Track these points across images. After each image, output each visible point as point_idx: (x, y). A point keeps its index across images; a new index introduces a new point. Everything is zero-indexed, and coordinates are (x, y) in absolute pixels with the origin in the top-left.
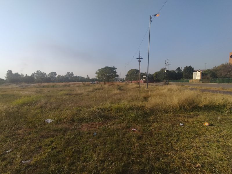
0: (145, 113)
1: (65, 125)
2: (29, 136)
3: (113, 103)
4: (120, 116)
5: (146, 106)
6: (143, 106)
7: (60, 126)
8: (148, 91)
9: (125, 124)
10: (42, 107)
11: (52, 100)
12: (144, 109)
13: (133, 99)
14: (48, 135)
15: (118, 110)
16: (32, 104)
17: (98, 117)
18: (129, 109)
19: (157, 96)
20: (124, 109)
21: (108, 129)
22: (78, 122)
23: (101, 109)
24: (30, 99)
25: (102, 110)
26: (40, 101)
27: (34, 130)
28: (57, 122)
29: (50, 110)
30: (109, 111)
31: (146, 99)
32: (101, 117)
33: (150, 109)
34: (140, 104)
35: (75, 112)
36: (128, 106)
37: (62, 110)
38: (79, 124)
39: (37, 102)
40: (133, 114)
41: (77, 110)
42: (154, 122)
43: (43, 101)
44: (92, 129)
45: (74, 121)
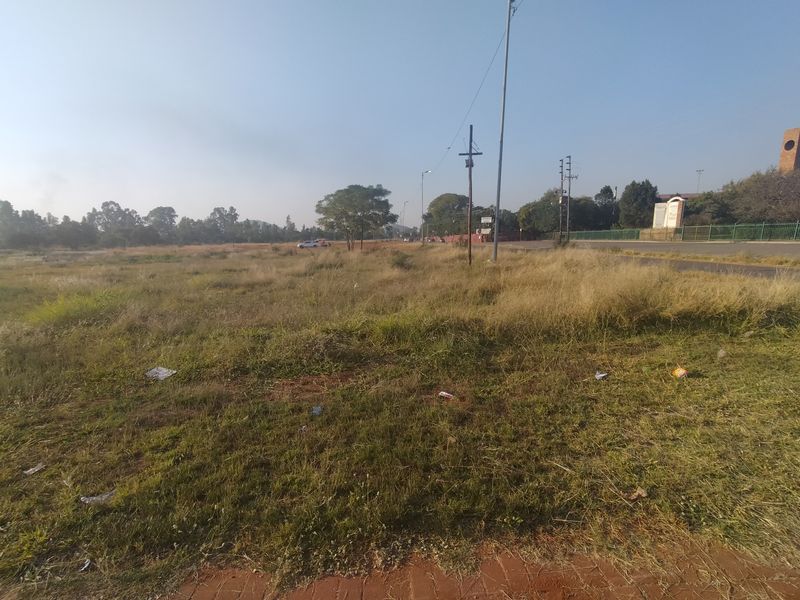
0: (482, 343)
1: (215, 387)
2: (98, 423)
3: (378, 313)
4: (399, 352)
5: (489, 319)
6: (478, 321)
7: (199, 390)
8: (496, 270)
9: (414, 380)
10: (131, 329)
11: (167, 305)
12: (481, 328)
13: (445, 298)
14: (161, 416)
15: (394, 334)
16: (96, 318)
17: (326, 359)
18: (429, 330)
19: (524, 285)
20: (412, 331)
21: (361, 396)
22: (260, 376)
23: (335, 330)
24: (90, 303)
25: (340, 335)
26: (124, 307)
27: (113, 402)
28: (188, 378)
29: (162, 338)
30: (363, 337)
31: (488, 295)
32: (337, 357)
33: (500, 330)
34: (467, 313)
35: (247, 344)
36: (428, 321)
37: (202, 338)
38: (263, 383)
39: (113, 313)
40: (442, 347)
41: (257, 338)
42: (513, 370)
43: (135, 309)
44: (308, 396)
45: (245, 372)
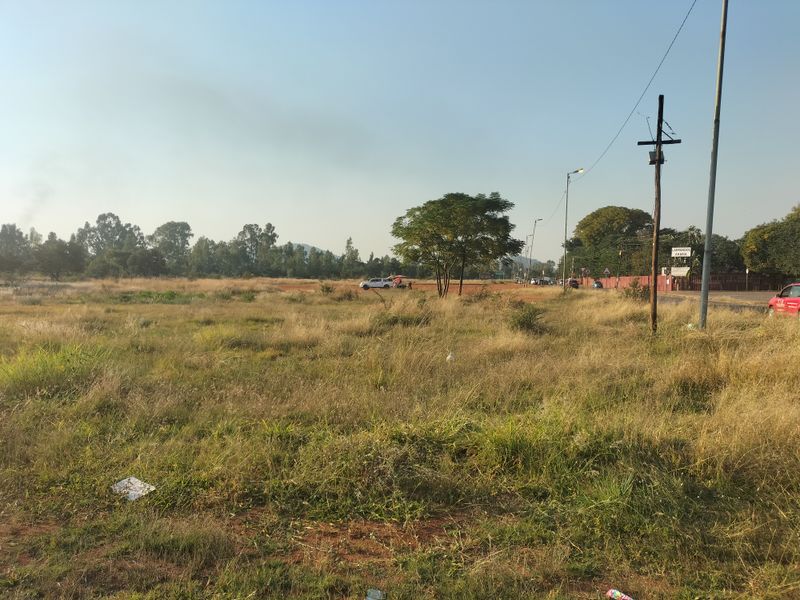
0: (691, 491)
1: (209, 526)
2: (31, 568)
3: (487, 410)
4: (527, 492)
5: (703, 442)
6: (679, 445)
7: (183, 528)
8: (707, 346)
9: (557, 556)
10: (104, 408)
11: (158, 373)
12: (687, 461)
13: (615, 393)
14: (120, 570)
15: (517, 455)
16: (58, 387)
17: (396, 493)
18: (584, 455)
19: (770, 380)
20: (553, 454)
21: (455, 576)
22: (283, 513)
23: (414, 438)
24: (56, 362)
25: (421, 450)
26: (99, 373)
27: (56, 532)
28: (168, 503)
29: (144, 429)
30: (461, 454)
31: (696, 394)
32: (419, 491)
33: (726, 468)
34: (658, 428)
35: (268, 451)
36: (580, 440)
37: (201, 434)
38: (287, 525)
39: (84, 379)
40: (610, 492)
41: (284, 439)
42: (762, 560)
43: (112, 377)
44: (360, 563)
45: (260, 501)
